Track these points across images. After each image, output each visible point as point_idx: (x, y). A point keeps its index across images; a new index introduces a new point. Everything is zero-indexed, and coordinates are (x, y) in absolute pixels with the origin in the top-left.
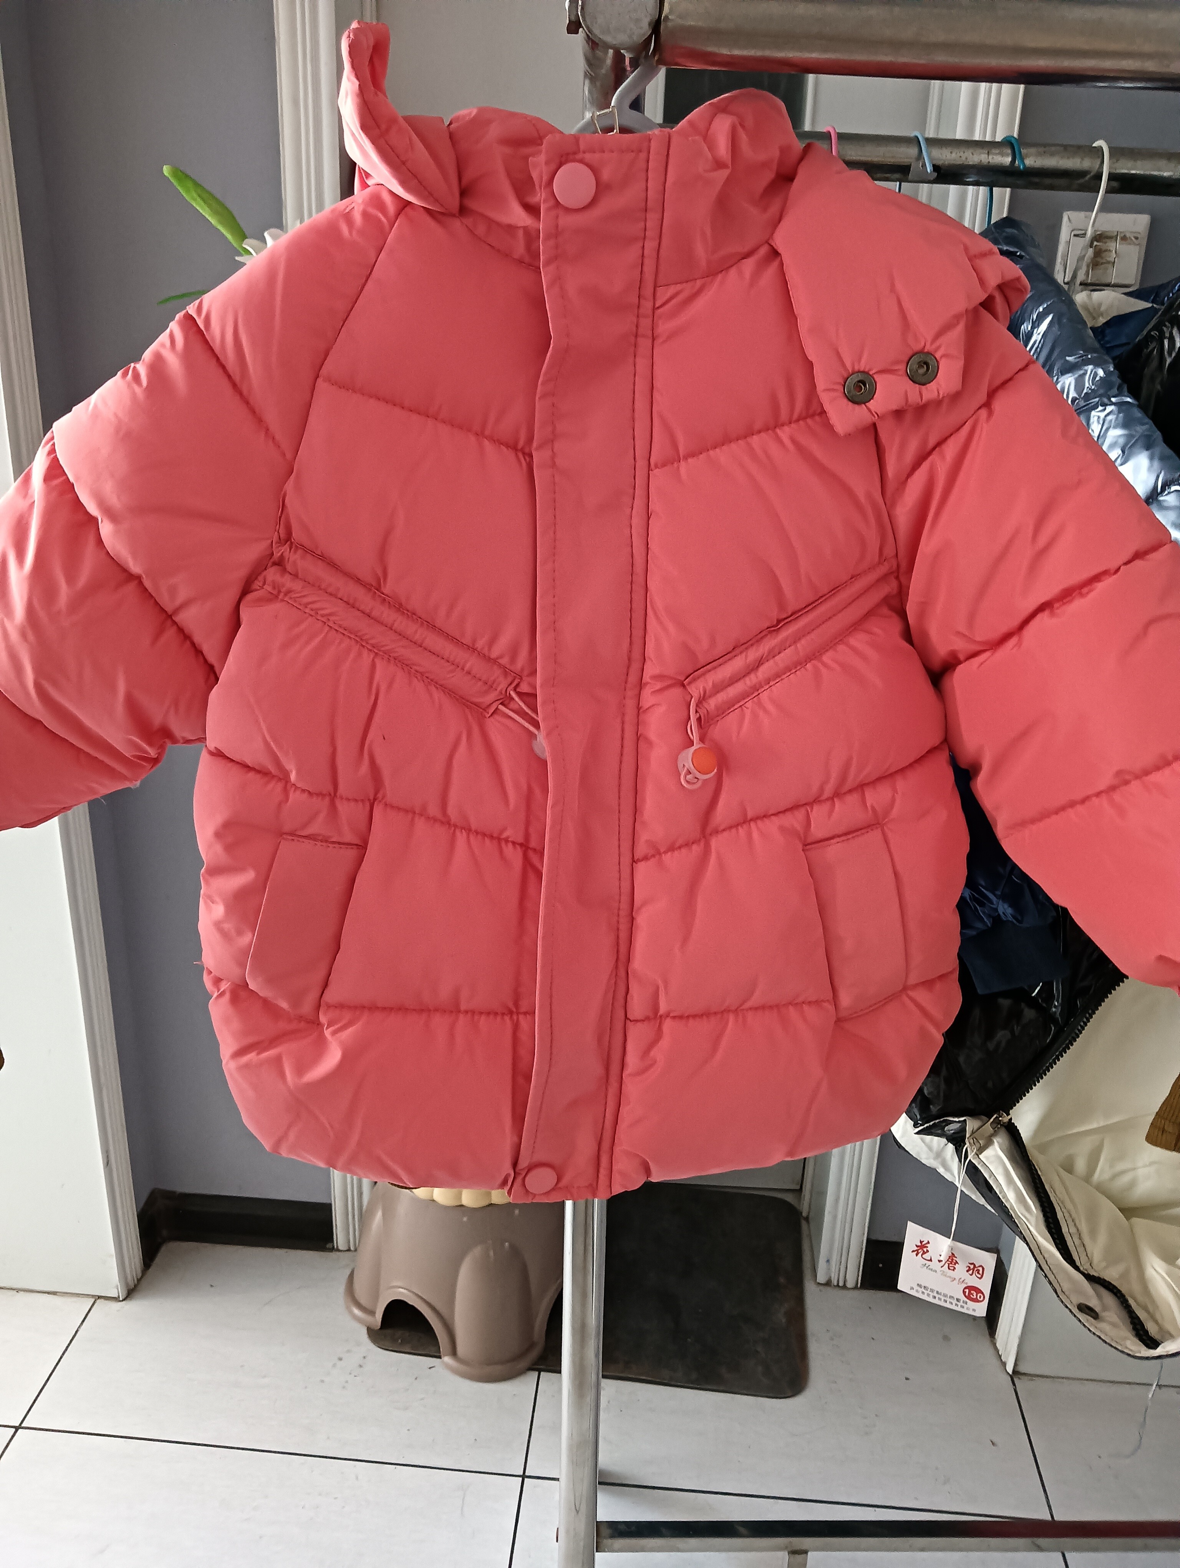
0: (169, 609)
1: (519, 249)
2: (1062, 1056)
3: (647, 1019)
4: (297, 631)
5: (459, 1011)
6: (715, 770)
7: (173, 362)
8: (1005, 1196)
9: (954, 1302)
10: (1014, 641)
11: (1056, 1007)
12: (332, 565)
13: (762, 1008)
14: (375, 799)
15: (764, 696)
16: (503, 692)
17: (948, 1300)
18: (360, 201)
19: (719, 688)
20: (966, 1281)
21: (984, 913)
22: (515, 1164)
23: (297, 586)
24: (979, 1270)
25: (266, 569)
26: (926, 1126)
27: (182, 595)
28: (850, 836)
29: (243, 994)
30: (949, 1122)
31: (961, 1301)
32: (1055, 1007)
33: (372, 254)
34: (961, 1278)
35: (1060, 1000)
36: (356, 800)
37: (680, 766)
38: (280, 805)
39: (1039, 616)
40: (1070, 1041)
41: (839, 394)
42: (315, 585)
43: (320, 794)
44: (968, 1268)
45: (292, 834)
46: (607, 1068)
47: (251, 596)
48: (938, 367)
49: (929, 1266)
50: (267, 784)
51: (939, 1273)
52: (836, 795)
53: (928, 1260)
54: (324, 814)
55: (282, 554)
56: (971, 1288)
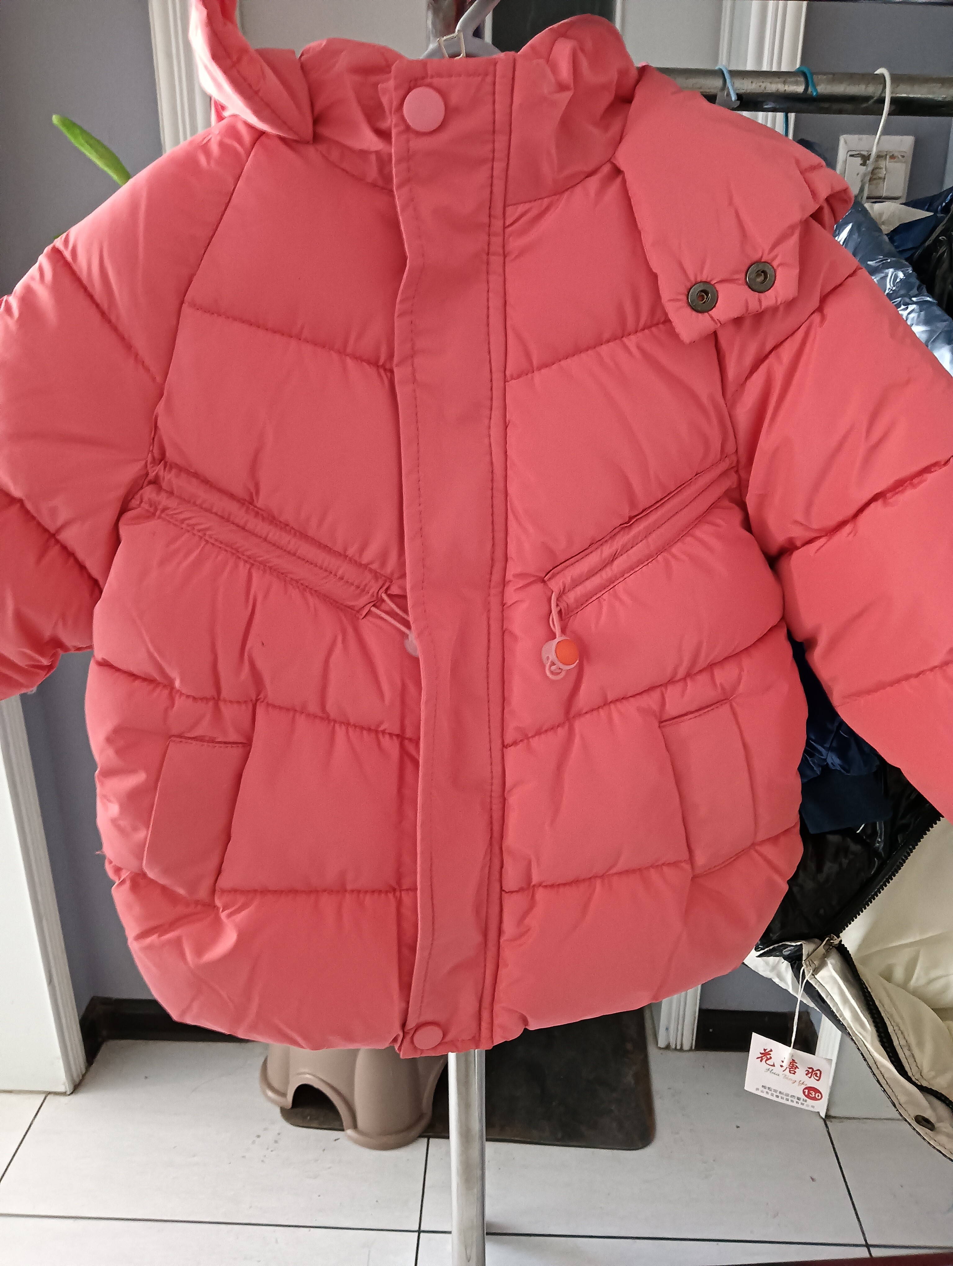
0: (52, 529)
1: (372, 173)
2: (886, 885)
3: (520, 890)
4: (173, 547)
5: (346, 891)
6: (577, 662)
7: (43, 294)
8: (842, 1015)
9: (796, 1100)
10: (848, 528)
11: (879, 844)
12: (206, 482)
13: (627, 872)
14: (257, 700)
15: (620, 588)
16: (375, 594)
17: (790, 1099)
18: (217, 132)
19: (577, 583)
20: (805, 1083)
21: (814, 763)
22: (403, 1025)
23: (172, 503)
24: (817, 1074)
25: (142, 488)
26: (767, 949)
27: (63, 516)
28: (701, 712)
29: (142, 882)
30: (786, 946)
31: (802, 1100)
32: (879, 842)
33: (230, 181)
34: (800, 1081)
35: (883, 838)
36: (238, 702)
37: (544, 657)
38: (166, 710)
39: (873, 505)
40: (892, 873)
41: (683, 304)
42: (190, 501)
43: (204, 699)
44: (807, 1072)
45: (180, 736)
46: (485, 935)
47: (129, 515)
48: (775, 274)
49: (772, 1070)
50: (154, 689)
51: (781, 1076)
52: (689, 675)
53: (772, 1066)
54: (208, 717)
55: (157, 474)
56: (810, 1089)
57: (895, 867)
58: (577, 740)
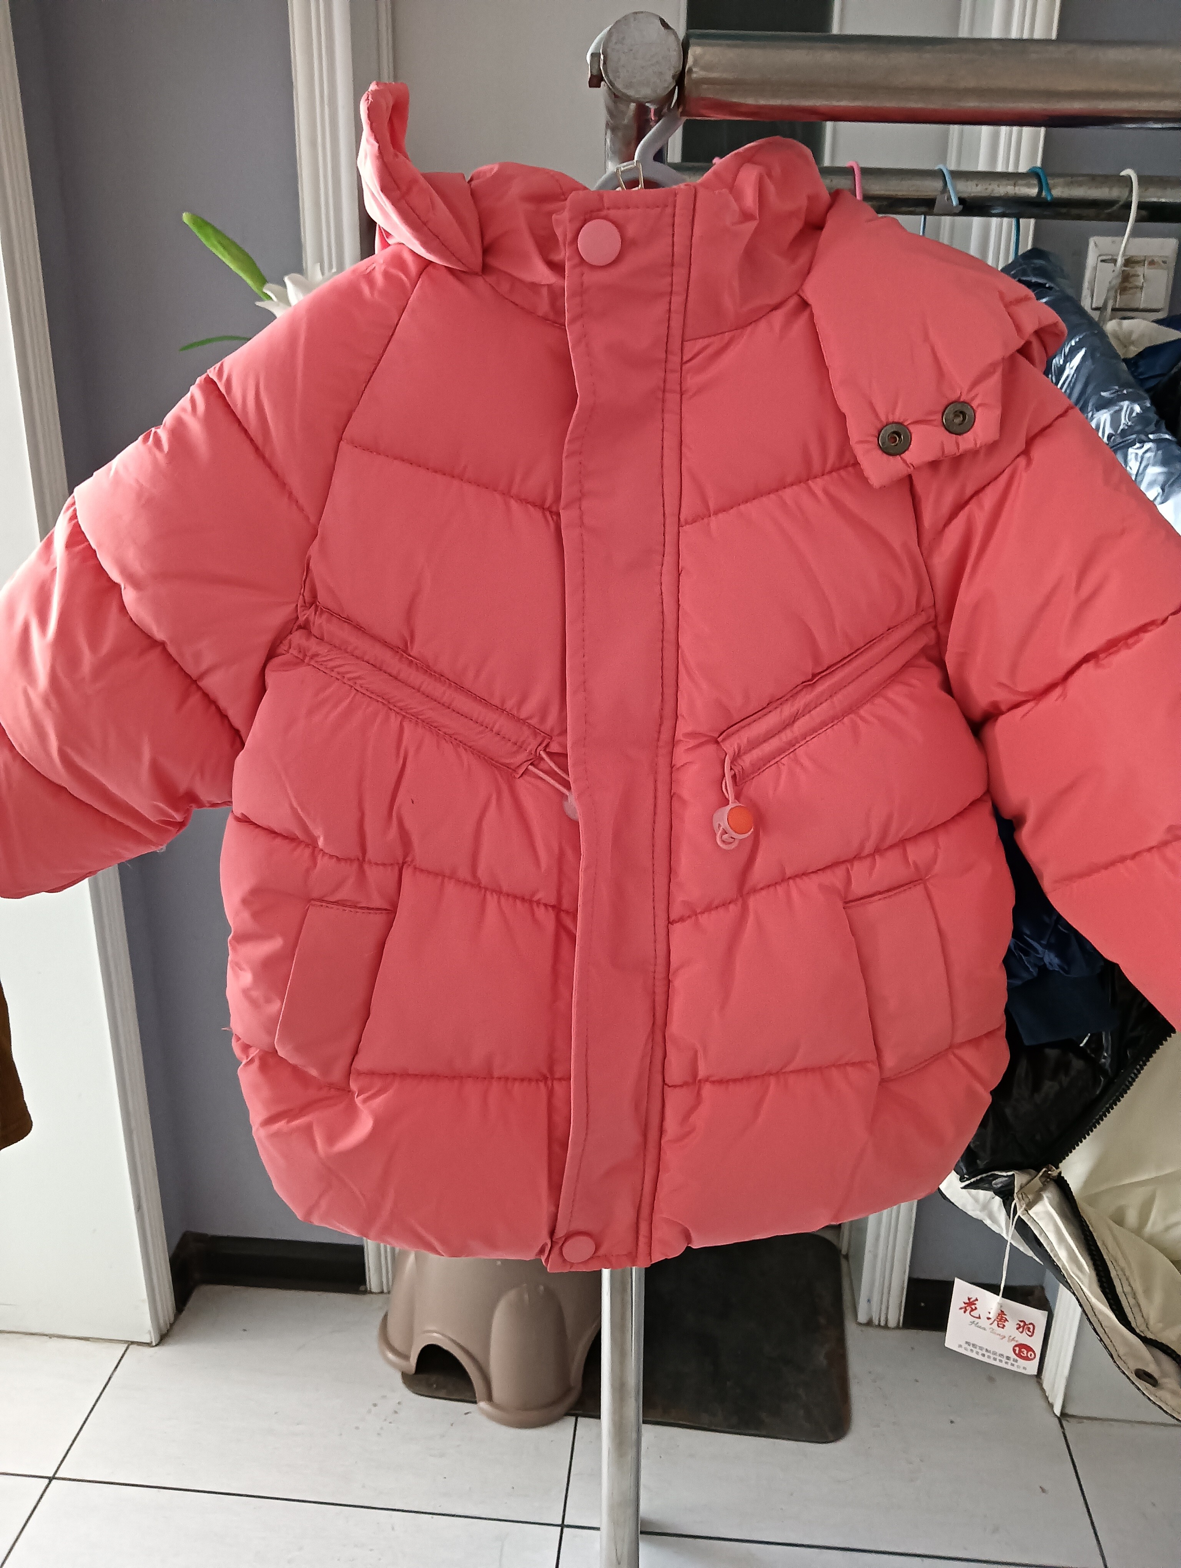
0: (194, 674)
1: (544, 306)
2: (1112, 1109)
3: (685, 1084)
4: (322, 696)
5: (493, 1078)
6: (752, 830)
7: (195, 427)
8: (1056, 1255)
9: (1004, 1360)
10: (1058, 691)
11: (1105, 1059)
12: (358, 628)
13: (805, 1070)
14: (404, 863)
15: (800, 752)
16: (533, 752)
17: (998, 1358)
18: (382, 261)
19: (754, 744)
20: (1016, 1339)
21: (1029, 962)
22: (552, 1233)
23: (323, 650)
24: (1029, 1328)
25: (291, 634)
26: (972, 1180)
27: (207, 661)
28: (890, 893)
29: (272, 1061)
30: (997, 1176)
31: (1012, 1360)
32: (1105, 1058)
33: (395, 312)
34: (1010, 1336)
35: (1110, 1052)
36: (384, 865)
37: (716, 826)
38: (308, 871)
39: (1084, 667)
40: (1120, 1093)
41: (875, 446)
42: (340, 648)
43: (348, 860)
44: (1018, 1326)
45: (321, 900)
46: (645, 1135)
47: (276, 661)
48: (975, 416)
49: (977, 1323)
50: (294, 849)
51: (988, 1331)
52: (878, 851)
53: (977, 1318)
54: (351, 881)
55: (307, 618)
56: (1022, 1346)
57: (1123, 1087)
58: (751, 919)
